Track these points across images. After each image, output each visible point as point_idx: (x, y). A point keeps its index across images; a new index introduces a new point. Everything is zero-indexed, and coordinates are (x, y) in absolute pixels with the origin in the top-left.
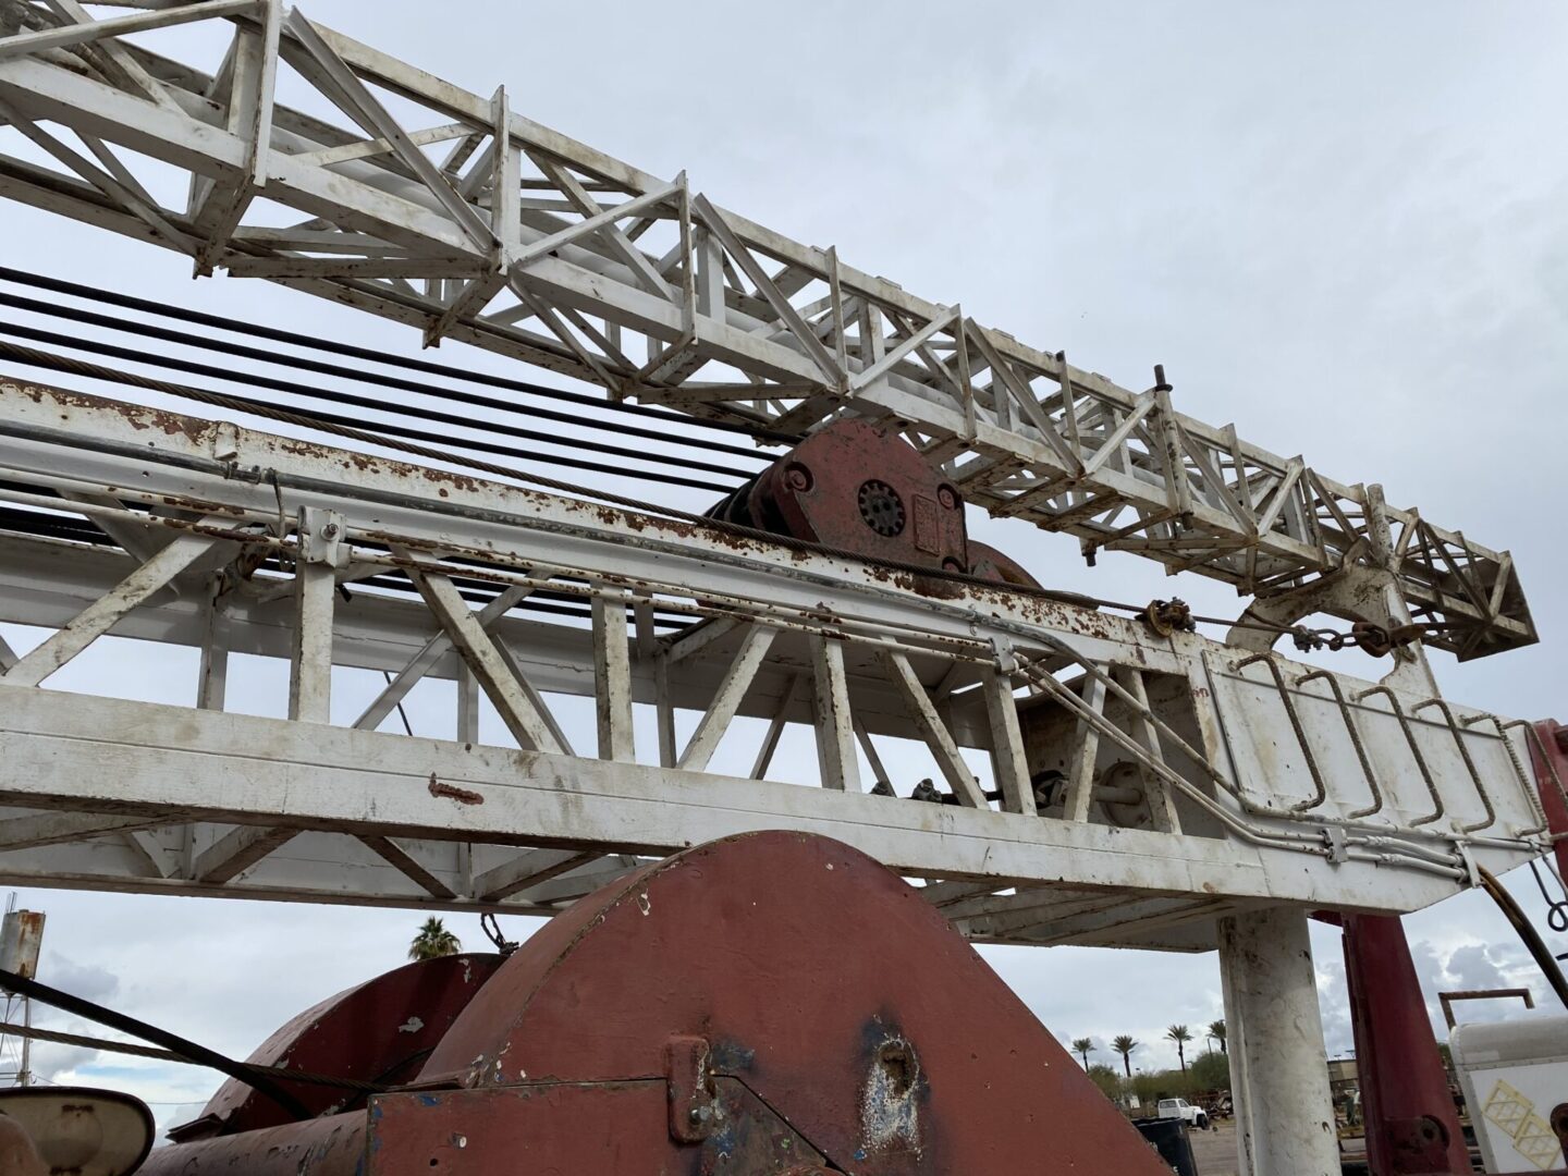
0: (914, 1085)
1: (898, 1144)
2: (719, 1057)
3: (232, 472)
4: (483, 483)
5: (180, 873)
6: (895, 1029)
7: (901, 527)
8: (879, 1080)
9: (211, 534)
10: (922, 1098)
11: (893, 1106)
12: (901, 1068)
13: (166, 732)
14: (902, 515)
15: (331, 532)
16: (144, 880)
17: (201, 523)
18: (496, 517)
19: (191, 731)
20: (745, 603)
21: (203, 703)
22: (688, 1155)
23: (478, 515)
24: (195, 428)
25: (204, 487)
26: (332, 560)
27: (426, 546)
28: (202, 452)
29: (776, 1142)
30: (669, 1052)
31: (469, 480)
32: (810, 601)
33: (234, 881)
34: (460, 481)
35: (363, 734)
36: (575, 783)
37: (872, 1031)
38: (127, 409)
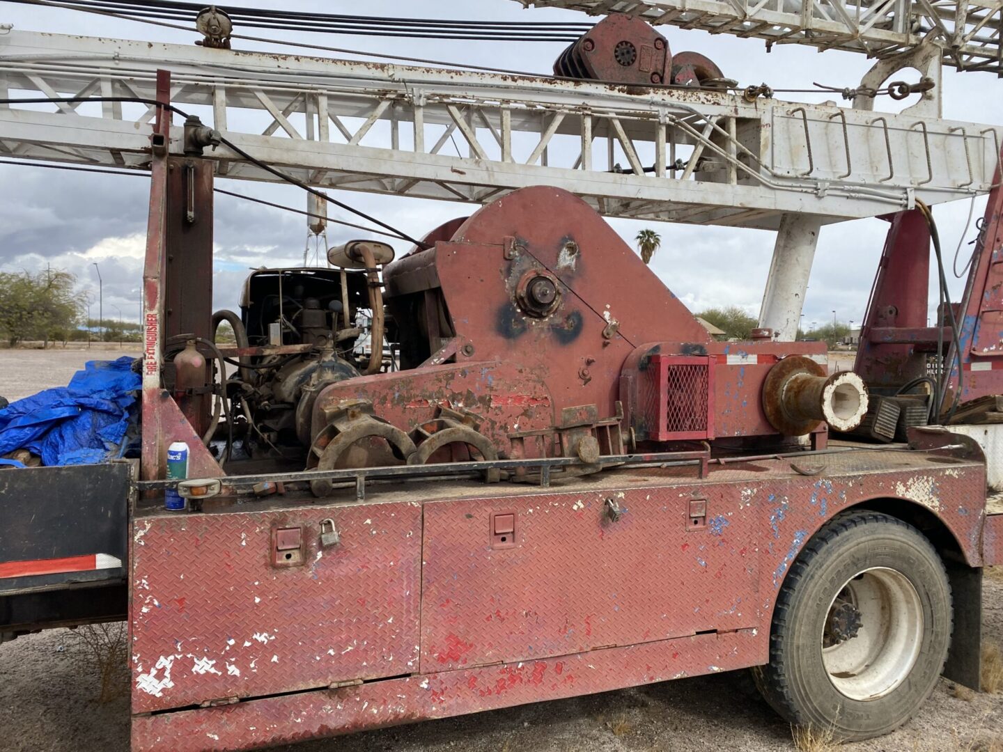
0: (576, 254)
1: (568, 268)
2: (518, 241)
3: (393, 81)
4: (464, 72)
5: (393, 189)
6: (572, 239)
7: (633, 61)
8: (564, 253)
9: (390, 99)
10: (578, 258)
11: (568, 258)
12: (572, 250)
13: (386, 156)
14: (635, 56)
15: (420, 96)
16: (384, 191)
17: (387, 96)
18: (467, 85)
19: (391, 156)
20: (553, 105)
21: (393, 148)
22: (508, 262)
23: (462, 85)
24: (382, 67)
25: (387, 85)
26: (422, 104)
27: (448, 96)
28: (385, 75)
29: (533, 262)
30: (504, 239)
31: (459, 72)
32: (579, 102)
33: (407, 192)
34: (457, 73)
35: (433, 155)
36: (492, 169)
37: (565, 239)
38: (366, 64)
